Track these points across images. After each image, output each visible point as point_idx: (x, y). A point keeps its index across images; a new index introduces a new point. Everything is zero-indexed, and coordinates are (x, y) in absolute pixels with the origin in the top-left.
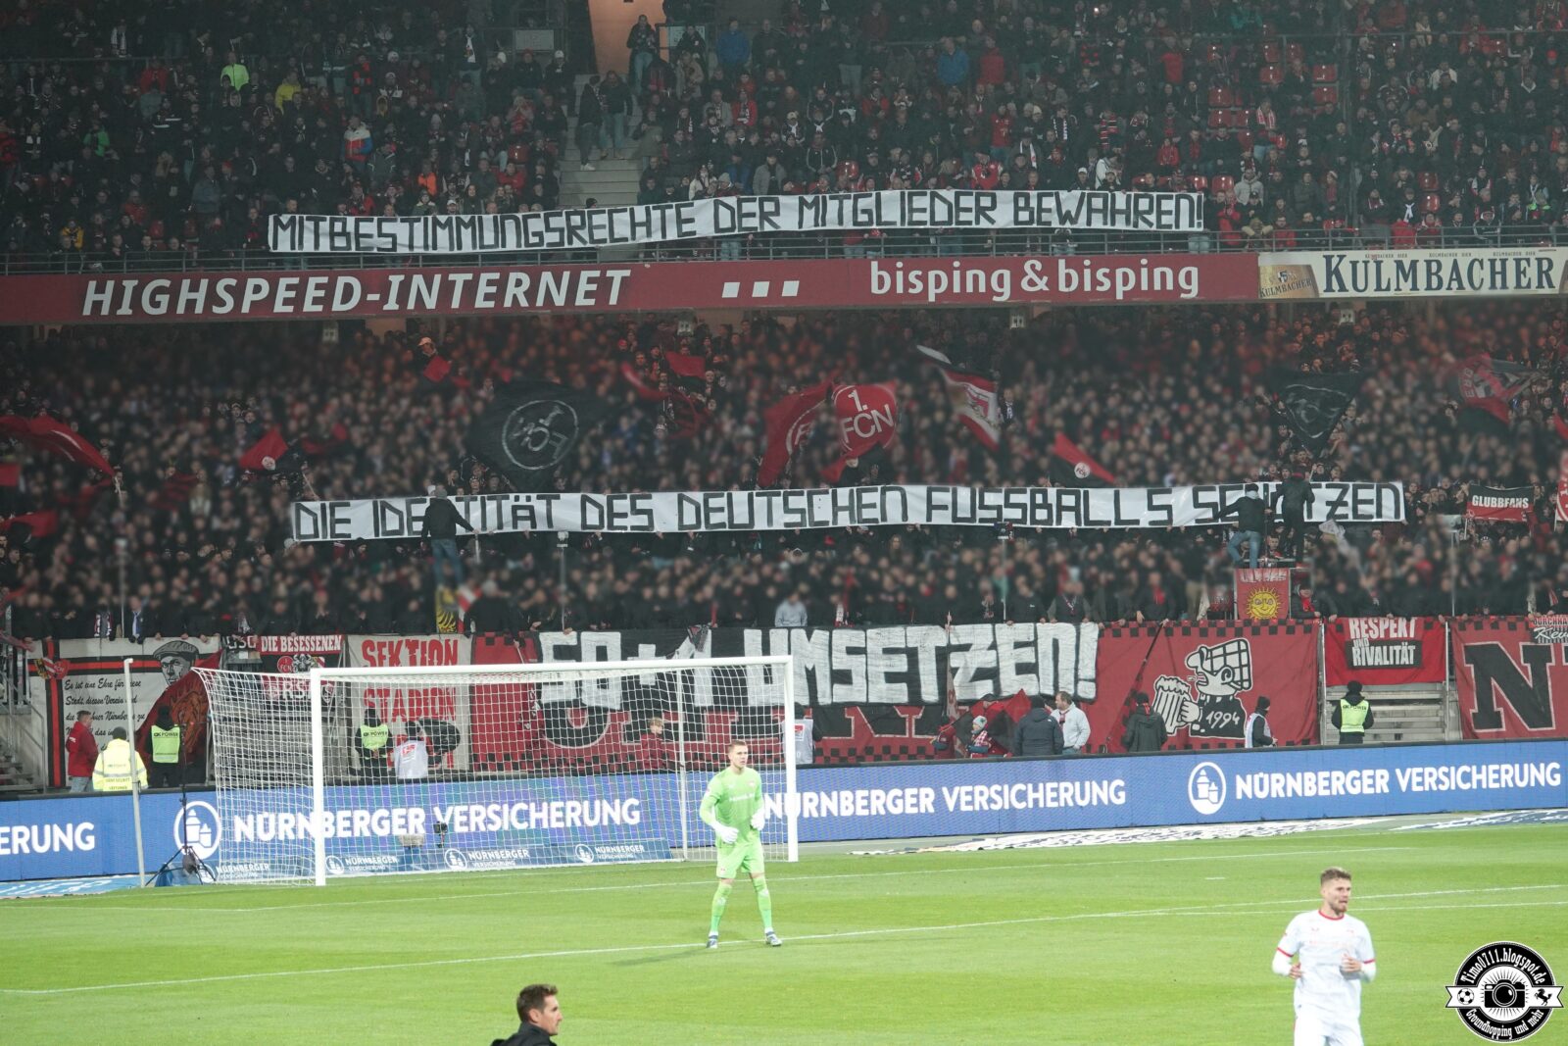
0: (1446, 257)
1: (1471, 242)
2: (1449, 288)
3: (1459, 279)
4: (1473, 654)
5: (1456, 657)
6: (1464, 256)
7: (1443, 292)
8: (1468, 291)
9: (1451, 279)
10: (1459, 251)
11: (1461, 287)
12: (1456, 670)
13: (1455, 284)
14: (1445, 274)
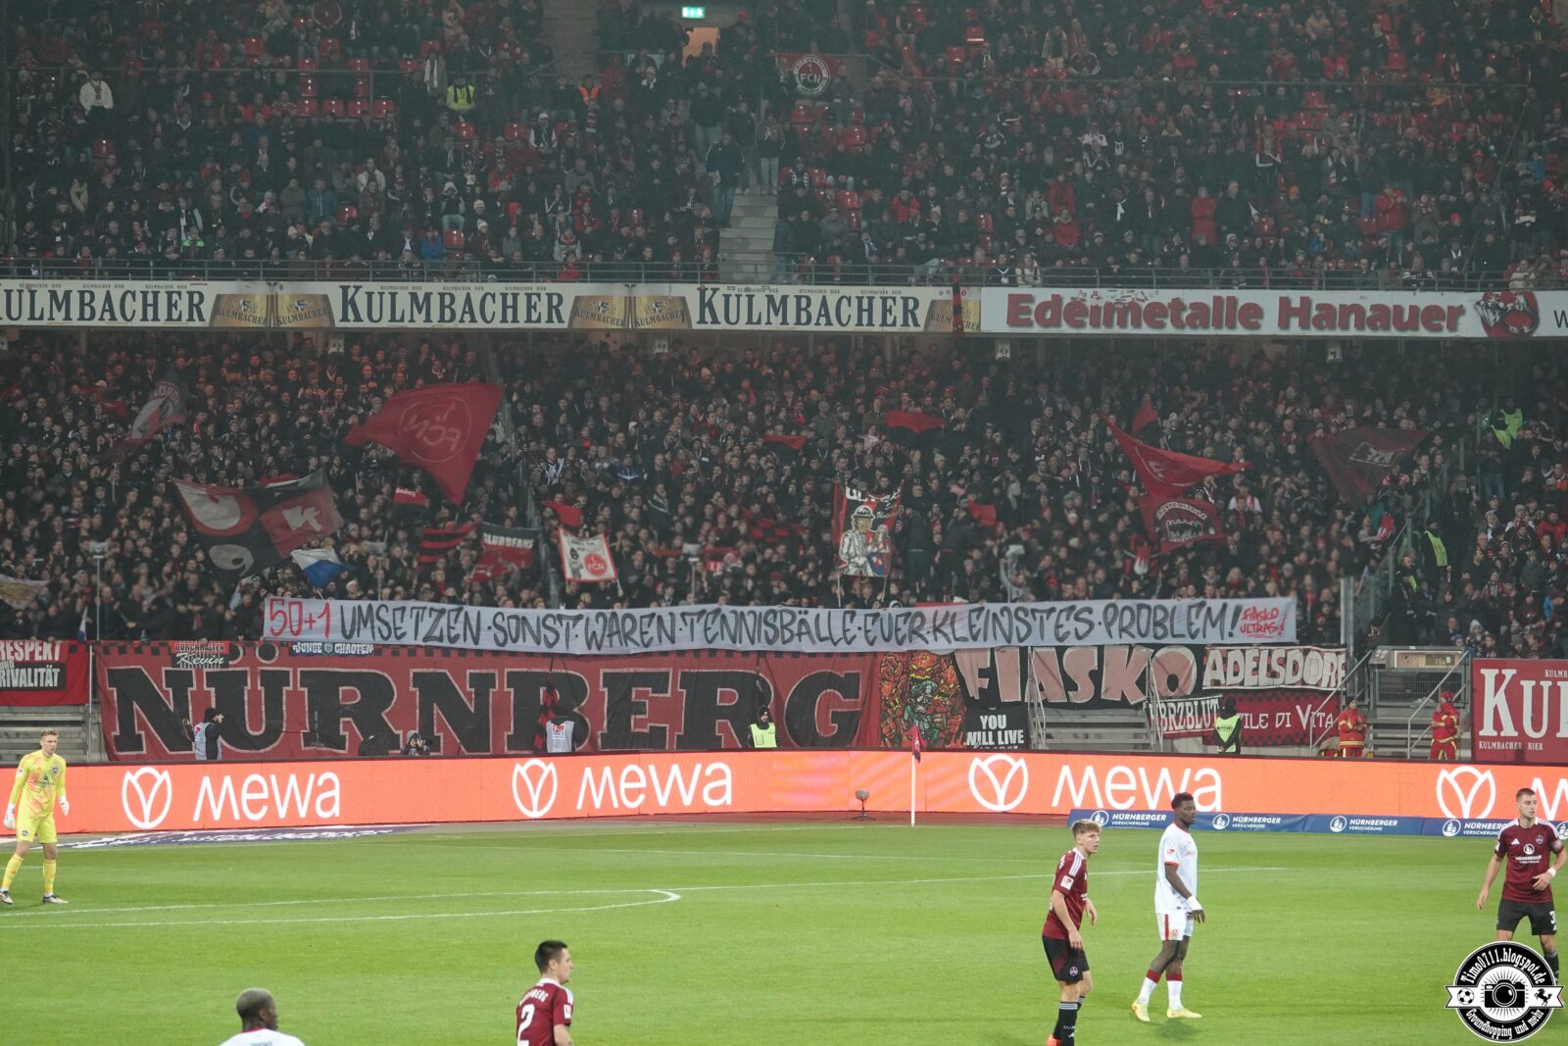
0: (100, 288)
1: (120, 275)
2: (102, 319)
3: (111, 311)
4: (116, 678)
5: (99, 680)
6: (117, 288)
7: (95, 323)
8: (120, 322)
9: (104, 310)
10: (113, 283)
11: (113, 318)
12: (100, 693)
13: (107, 315)
14: (98, 304)
